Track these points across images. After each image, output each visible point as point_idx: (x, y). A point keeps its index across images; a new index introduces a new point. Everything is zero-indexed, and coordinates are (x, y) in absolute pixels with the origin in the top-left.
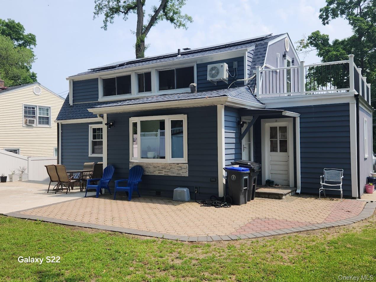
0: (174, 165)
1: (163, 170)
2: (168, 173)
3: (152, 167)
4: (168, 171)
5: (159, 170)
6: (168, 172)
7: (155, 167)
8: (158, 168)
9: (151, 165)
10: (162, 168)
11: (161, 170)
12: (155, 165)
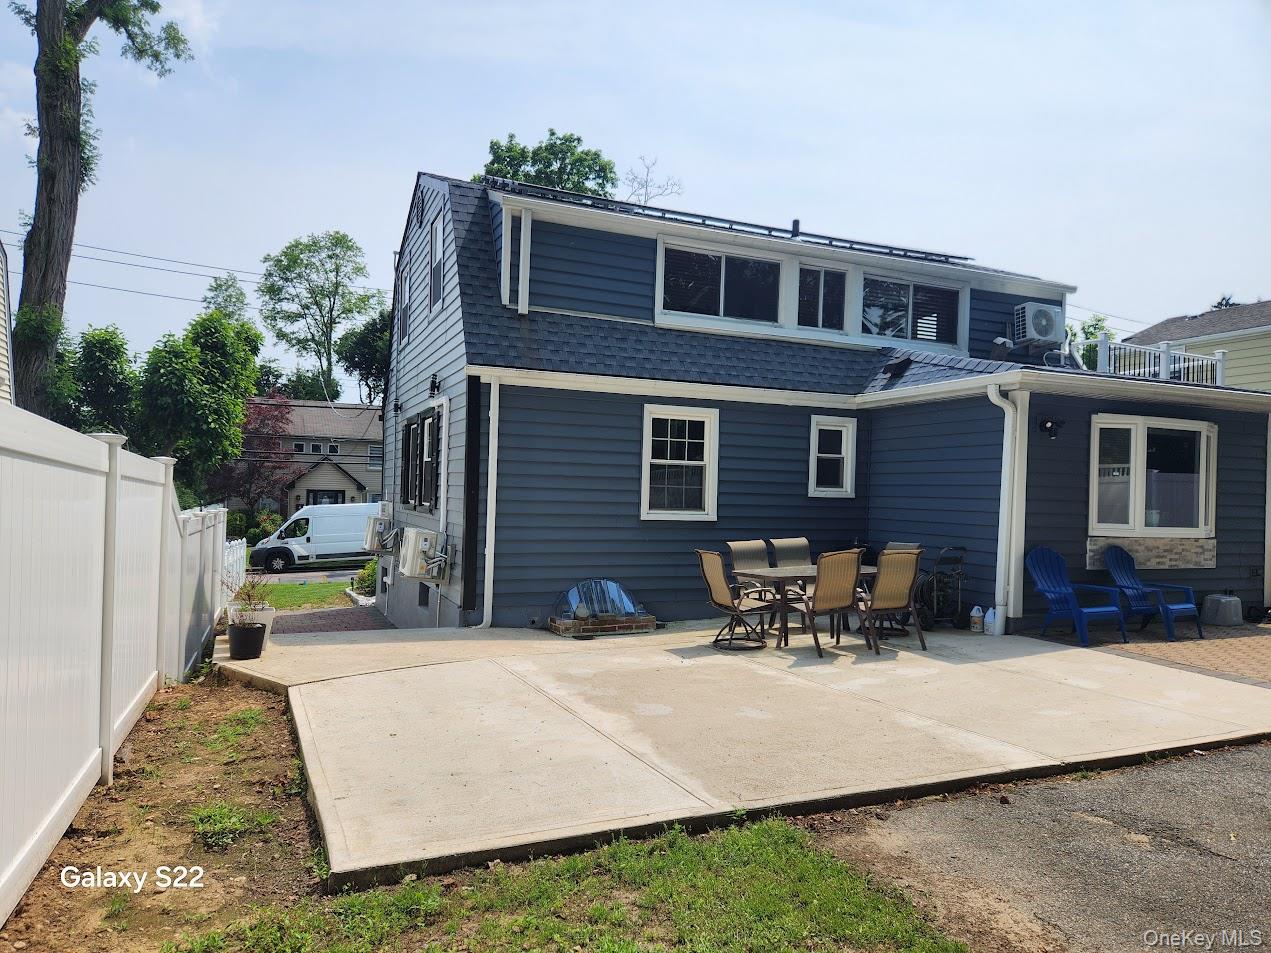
0: (1189, 542)
1: (1166, 557)
2: (1177, 563)
3: (1143, 548)
4: (1177, 557)
5: (1157, 557)
6: (1176, 560)
7: (1149, 549)
8: (1155, 552)
9: (1140, 545)
10: (1165, 551)
11: (1162, 557)
12: (1150, 543)
